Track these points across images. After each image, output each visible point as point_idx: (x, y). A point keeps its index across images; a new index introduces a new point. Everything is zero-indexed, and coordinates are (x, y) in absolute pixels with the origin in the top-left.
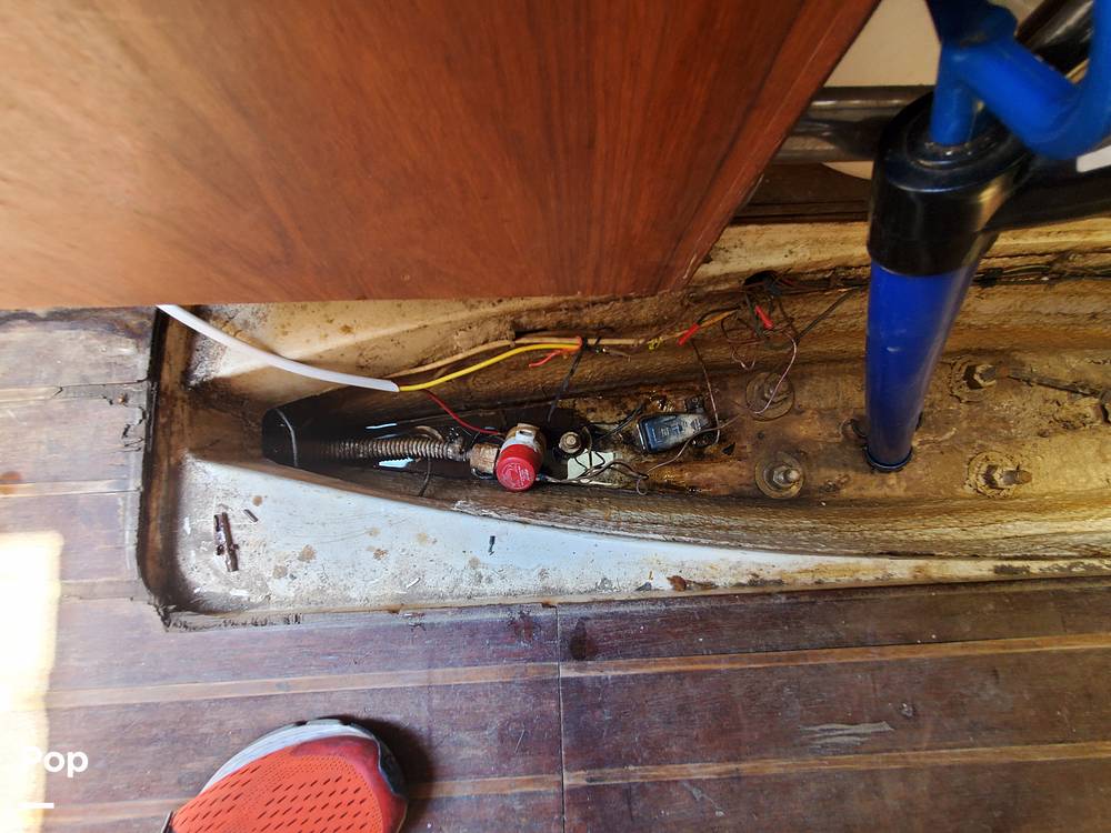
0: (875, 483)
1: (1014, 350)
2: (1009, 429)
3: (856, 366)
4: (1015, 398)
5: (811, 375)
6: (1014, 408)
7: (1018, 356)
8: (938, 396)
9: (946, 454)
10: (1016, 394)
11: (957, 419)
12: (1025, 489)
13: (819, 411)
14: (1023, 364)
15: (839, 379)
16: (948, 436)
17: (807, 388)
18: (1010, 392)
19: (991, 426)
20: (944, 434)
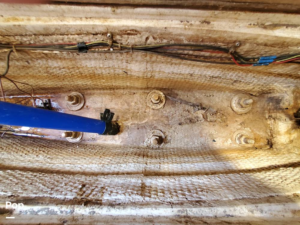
0: (110, 139)
1: (173, 89)
2: (168, 121)
3: (111, 91)
4: (172, 109)
5: (94, 94)
6: (172, 113)
7: (176, 92)
8: (141, 106)
9: (140, 129)
10: (173, 107)
11: (149, 115)
12: (168, 146)
13: (95, 109)
14: (177, 95)
15: (104, 96)
16: (144, 122)
17: (91, 99)
18: (171, 106)
19: (162, 119)
20: (142, 121)
